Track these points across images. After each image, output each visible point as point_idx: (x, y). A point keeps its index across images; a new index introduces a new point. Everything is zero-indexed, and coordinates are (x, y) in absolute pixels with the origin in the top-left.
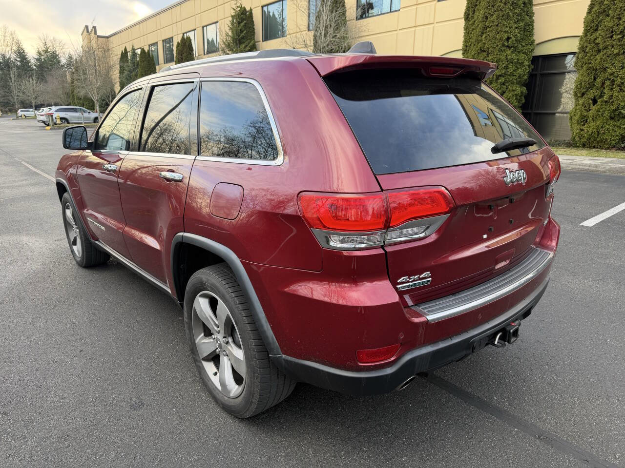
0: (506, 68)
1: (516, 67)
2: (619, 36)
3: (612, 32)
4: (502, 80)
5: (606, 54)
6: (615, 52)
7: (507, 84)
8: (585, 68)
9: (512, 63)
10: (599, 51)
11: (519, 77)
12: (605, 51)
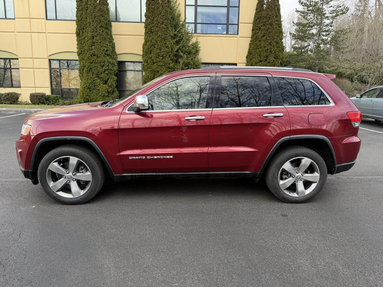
0: (108, 66)
1: (112, 66)
2: (162, 58)
3: (158, 55)
4: (107, 72)
5: (157, 65)
6: (161, 64)
7: (109, 75)
8: (149, 70)
9: (110, 63)
10: (154, 63)
11: (114, 71)
12: (156, 64)
